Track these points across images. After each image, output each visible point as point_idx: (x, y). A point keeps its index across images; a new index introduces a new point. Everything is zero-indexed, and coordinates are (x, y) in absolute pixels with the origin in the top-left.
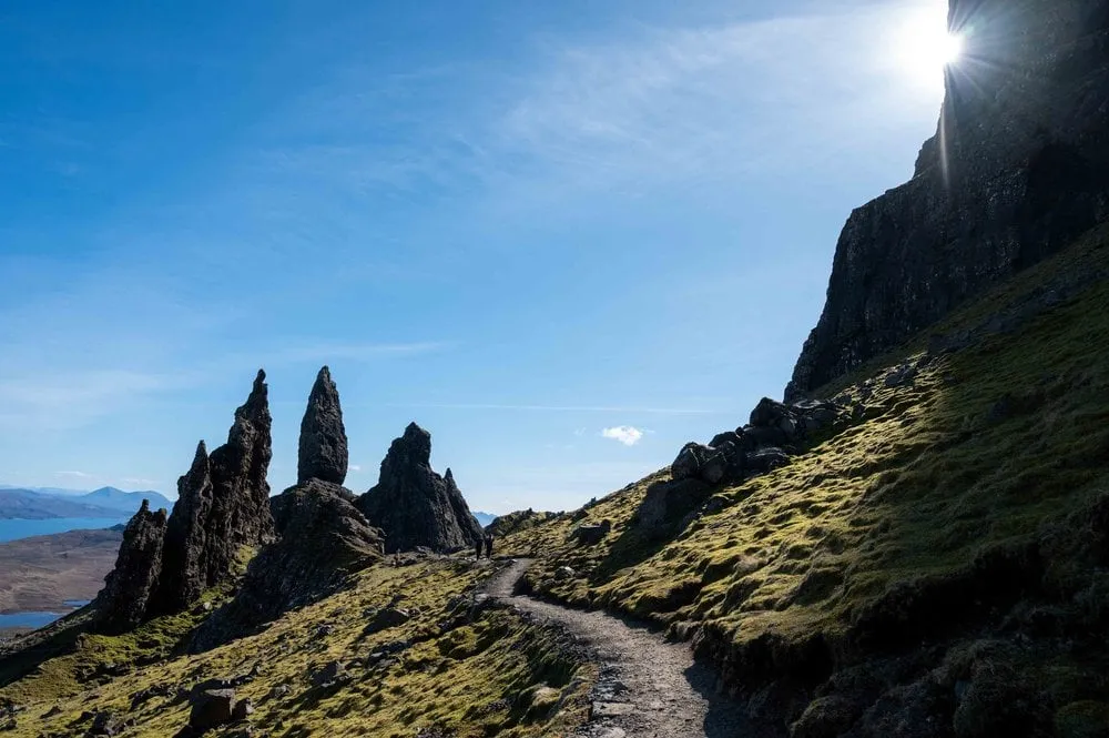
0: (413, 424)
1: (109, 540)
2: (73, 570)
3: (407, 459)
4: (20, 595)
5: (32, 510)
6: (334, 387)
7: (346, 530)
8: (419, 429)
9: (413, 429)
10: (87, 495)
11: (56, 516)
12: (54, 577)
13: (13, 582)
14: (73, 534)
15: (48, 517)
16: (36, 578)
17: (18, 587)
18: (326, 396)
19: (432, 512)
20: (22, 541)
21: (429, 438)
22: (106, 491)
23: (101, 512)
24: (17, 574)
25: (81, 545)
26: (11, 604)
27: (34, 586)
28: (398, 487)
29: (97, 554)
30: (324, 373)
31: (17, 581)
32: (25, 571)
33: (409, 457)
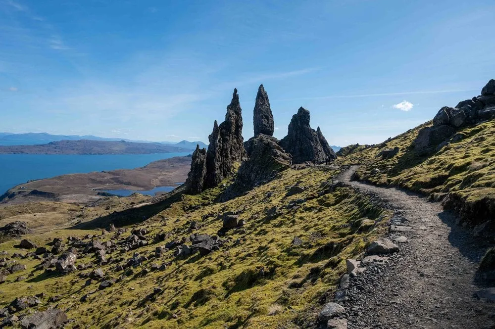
0: (301, 107)
1: (187, 160)
2: (177, 172)
3: (299, 124)
4: (161, 181)
5: (160, 150)
6: (266, 94)
7: (275, 155)
8: (304, 110)
9: (301, 110)
11: (168, 152)
12: (170, 174)
14: (175, 158)
15: (166, 152)
16: (165, 175)
17: (160, 178)
18: (263, 98)
19: (311, 146)
21: (309, 113)
22: (184, 142)
23: (182, 150)
24: (159, 173)
25: (178, 163)
26: (159, 184)
27: (165, 177)
28: (296, 136)
29: (184, 166)
30: (261, 87)
31: (159, 175)
32: (161, 172)
33: (301, 122)
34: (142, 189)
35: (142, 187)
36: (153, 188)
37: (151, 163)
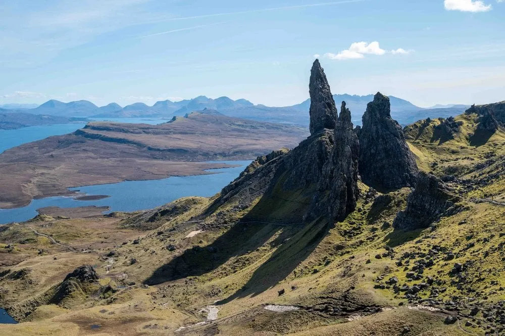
0: (378, 93)
1: (76, 142)
2: (63, 166)
3: (378, 116)
4: (39, 186)
5: (7, 123)
8: (382, 96)
9: (378, 96)
10: (39, 107)
11: (24, 126)
12: (52, 172)
13: (30, 177)
14: (49, 140)
15: (20, 127)
16: (43, 174)
17: (35, 180)
19: (398, 145)
20: (19, 148)
21: (389, 100)
22: (51, 103)
23: (53, 120)
24: (30, 172)
25: (58, 147)
26: (36, 192)
27: (43, 178)
28: (377, 132)
29: (73, 153)
30: (316, 64)
31: (32, 176)
32: (34, 169)
33: (380, 114)
34: (9, 204)
35: (8, 200)
36: (29, 202)
37: (5, 152)
